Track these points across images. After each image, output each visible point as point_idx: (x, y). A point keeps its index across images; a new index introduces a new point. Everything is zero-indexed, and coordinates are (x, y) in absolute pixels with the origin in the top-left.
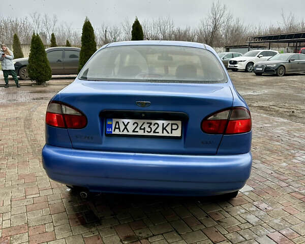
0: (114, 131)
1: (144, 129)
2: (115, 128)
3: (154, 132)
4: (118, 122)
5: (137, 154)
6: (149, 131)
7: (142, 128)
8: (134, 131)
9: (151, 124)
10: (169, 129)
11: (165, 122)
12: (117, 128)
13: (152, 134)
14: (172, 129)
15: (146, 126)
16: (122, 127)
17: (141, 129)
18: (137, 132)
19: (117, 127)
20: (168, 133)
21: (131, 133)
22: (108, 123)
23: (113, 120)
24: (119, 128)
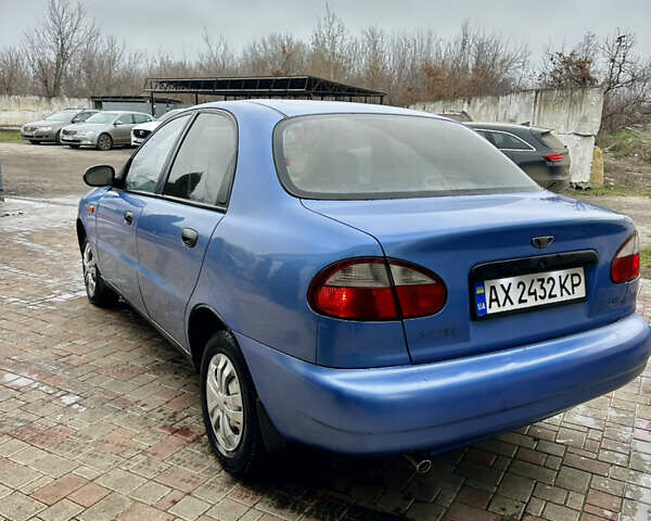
0: (490, 307)
1: (535, 293)
2: (491, 301)
3: (551, 296)
4: (493, 288)
5: (528, 348)
6: (542, 295)
7: (532, 291)
8: (521, 301)
9: (543, 280)
10: (568, 285)
11: (563, 273)
12: (494, 301)
13: (547, 301)
14: (573, 286)
15: (536, 286)
16: (501, 296)
17: (530, 294)
18: (526, 301)
19: (494, 297)
20: (569, 294)
21: (517, 306)
22: (478, 292)
23: (486, 282)
24: (497, 300)
